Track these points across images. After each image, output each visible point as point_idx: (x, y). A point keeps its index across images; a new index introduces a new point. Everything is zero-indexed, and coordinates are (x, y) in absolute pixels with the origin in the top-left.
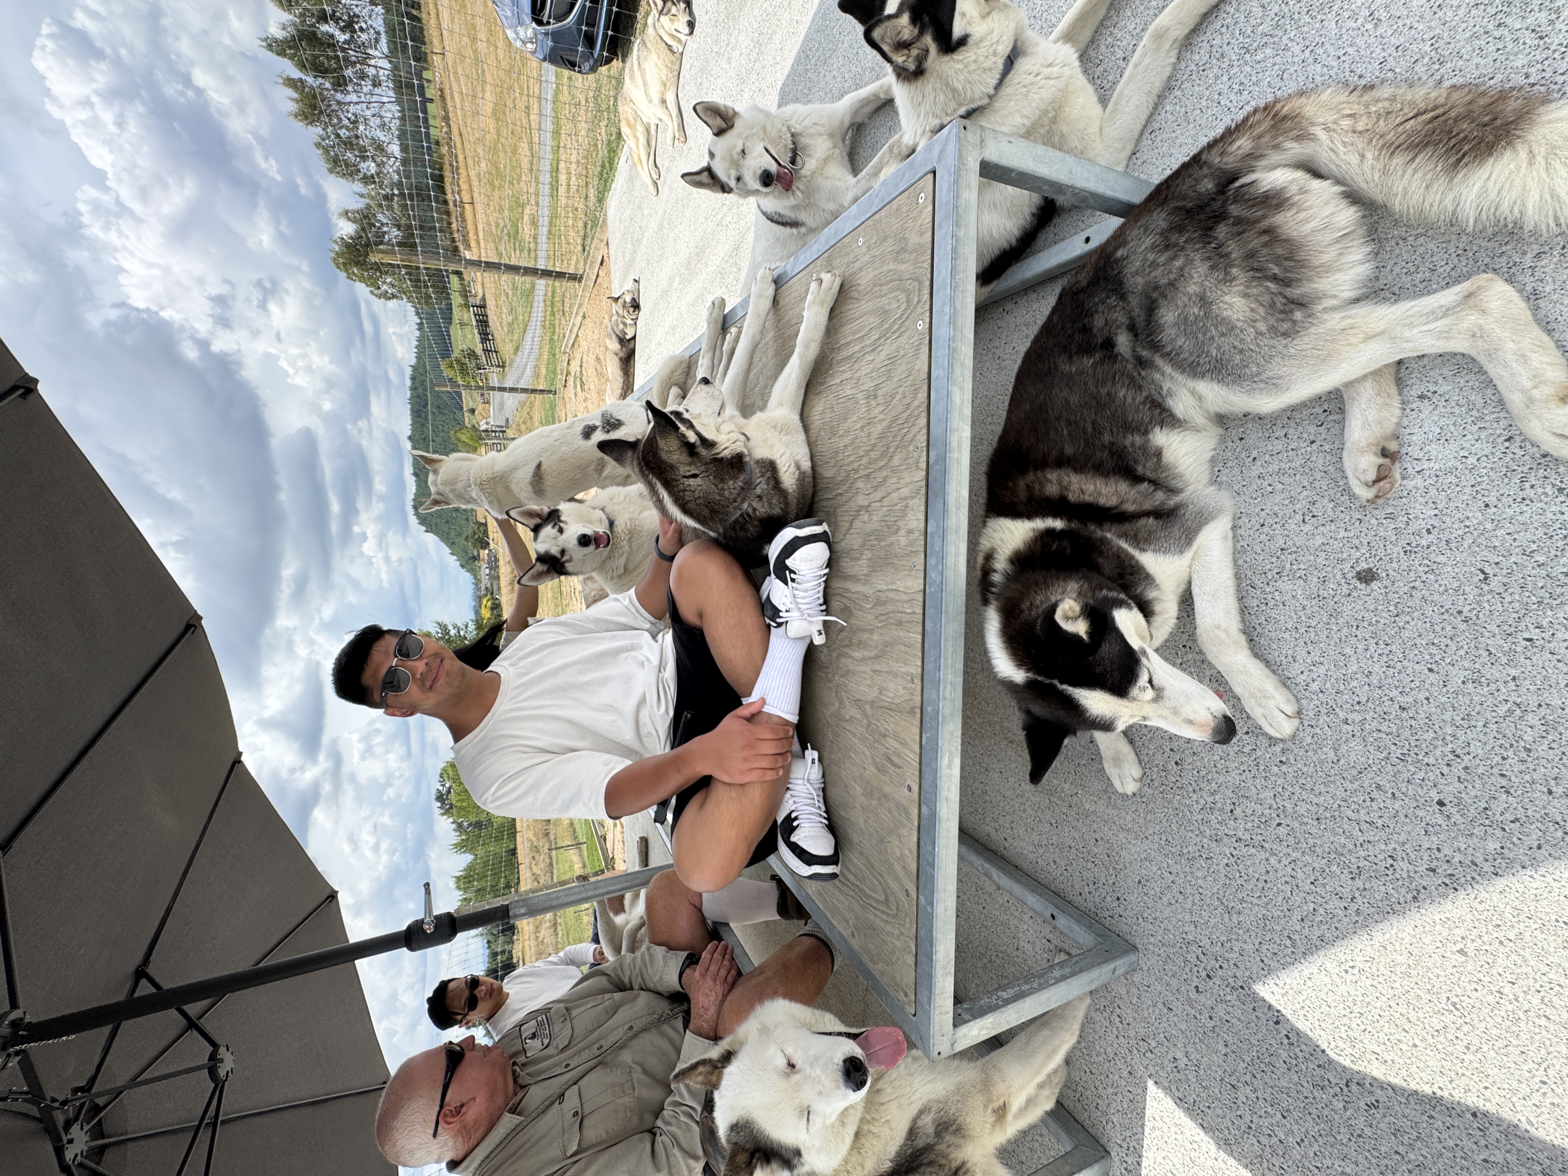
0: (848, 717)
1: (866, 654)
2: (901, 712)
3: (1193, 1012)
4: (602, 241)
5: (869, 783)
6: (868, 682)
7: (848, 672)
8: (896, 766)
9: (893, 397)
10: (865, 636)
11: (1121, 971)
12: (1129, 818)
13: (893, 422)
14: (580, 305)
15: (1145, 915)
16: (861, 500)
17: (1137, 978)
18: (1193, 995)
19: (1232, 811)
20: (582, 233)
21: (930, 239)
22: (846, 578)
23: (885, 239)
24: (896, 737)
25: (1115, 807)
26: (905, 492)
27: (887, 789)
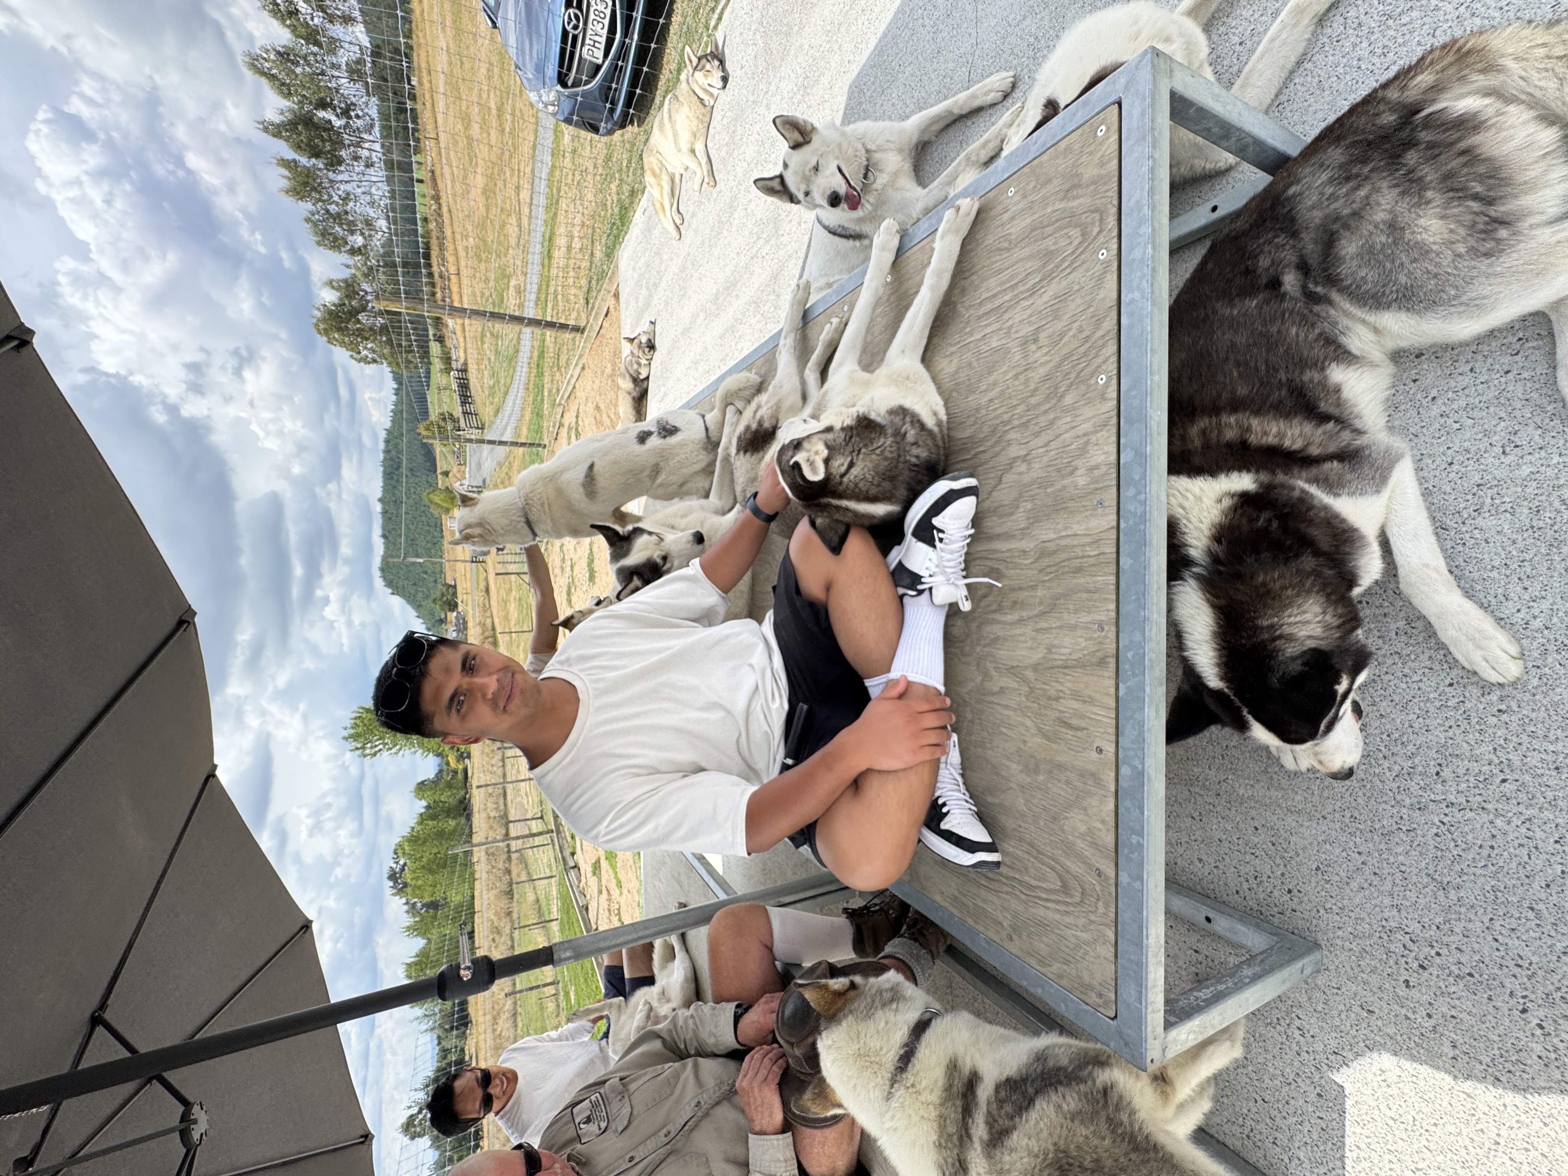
0: (996, 689)
1: (1024, 614)
2: (1084, 666)
3: (1404, 1011)
4: (609, 292)
5: (1033, 757)
6: (1029, 644)
7: (996, 640)
8: (1078, 729)
9: (1062, 335)
10: (1022, 595)
11: (1308, 971)
12: (1298, 798)
13: (1064, 360)
14: (581, 356)
15: (1328, 906)
16: (1014, 451)
17: (1321, 980)
18: (1402, 991)
19: (1438, 774)
20: (585, 289)
21: (1116, 167)
22: (991, 538)
23: (1049, 181)
24: (1076, 696)
25: (1279, 788)
26: (1087, 427)
27: (1062, 758)
